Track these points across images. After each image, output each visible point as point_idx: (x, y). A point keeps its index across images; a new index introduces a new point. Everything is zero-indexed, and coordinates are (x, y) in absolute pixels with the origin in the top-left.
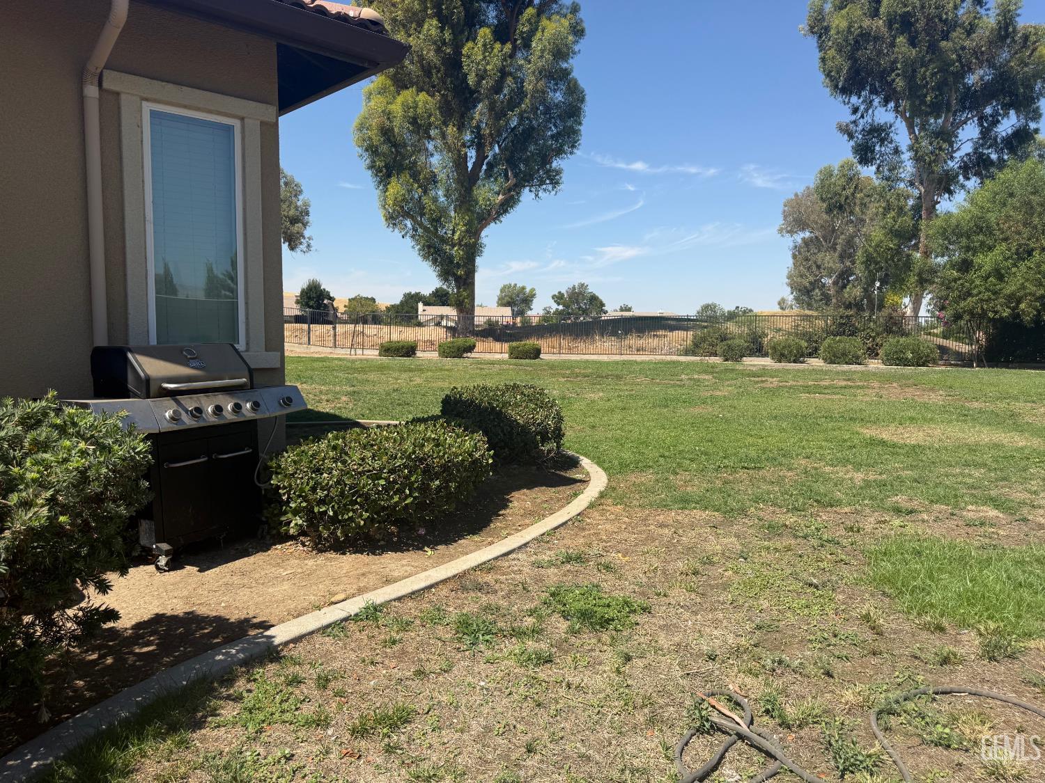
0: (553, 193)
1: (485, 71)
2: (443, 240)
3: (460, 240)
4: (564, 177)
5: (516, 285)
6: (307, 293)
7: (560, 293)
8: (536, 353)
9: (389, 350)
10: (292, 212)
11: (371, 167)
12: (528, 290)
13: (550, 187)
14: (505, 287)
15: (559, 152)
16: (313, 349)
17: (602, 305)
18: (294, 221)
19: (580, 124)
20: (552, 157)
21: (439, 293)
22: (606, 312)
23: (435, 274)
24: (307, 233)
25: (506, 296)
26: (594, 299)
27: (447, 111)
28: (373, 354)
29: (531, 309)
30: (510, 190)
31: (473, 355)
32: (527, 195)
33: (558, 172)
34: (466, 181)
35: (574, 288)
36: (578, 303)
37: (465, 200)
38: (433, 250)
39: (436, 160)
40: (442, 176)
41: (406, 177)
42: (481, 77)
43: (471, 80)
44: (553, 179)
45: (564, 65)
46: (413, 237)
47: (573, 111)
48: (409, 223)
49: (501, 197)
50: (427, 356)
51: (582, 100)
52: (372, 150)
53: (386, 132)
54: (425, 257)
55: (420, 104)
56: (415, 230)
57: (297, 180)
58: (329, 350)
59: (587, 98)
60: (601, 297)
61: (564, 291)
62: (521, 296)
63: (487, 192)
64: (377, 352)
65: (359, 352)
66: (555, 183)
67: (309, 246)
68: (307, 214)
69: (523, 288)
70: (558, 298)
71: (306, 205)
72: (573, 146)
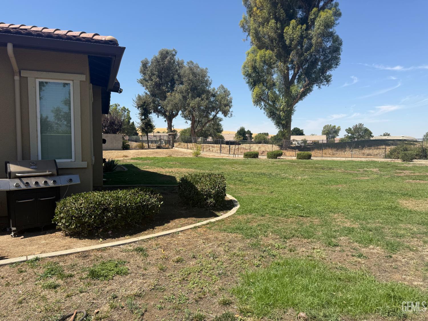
0: (327, 85)
1: (293, 37)
2: (277, 109)
3: (283, 109)
4: (333, 78)
5: (331, 125)
6: (239, 132)
7: (349, 128)
8: (309, 157)
9: (247, 155)
10: (225, 102)
11: (248, 83)
12: (337, 127)
13: (326, 83)
14: (326, 126)
15: (330, 67)
16: (222, 155)
17: (371, 133)
18: (226, 105)
19: (340, 54)
20: (326, 70)
21: (295, 130)
22: (373, 137)
23: (273, 123)
24: (231, 110)
25: (326, 130)
26: (366, 130)
27: (279, 56)
28: (241, 157)
29: (338, 136)
30: (306, 86)
31: (282, 157)
32: (315, 87)
33: (330, 76)
34: (288, 84)
35: (356, 126)
36: (358, 132)
37: (287, 92)
38: (272, 114)
39: (275, 76)
40: (277, 83)
41: (261, 85)
42: (292, 40)
43: (287, 42)
44: (328, 80)
45: (331, 30)
46: (264, 109)
47: (336, 49)
48: (263, 103)
49: (302, 89)
50: (263, 157)
51: (341, 44)
52: (249, 76)
53: (254, 68)
54: (269, 117)
55: (267, 55)
56: (265, 106)
57: (228, 90)
58: (227, 155)
59: (343, 43)
60: (370, 130)
61: (351, 127)
62: (333, 130)
63: (297, 88)
64: (243, 156)
65: (237, 156)
66: (328, 81)
67: (231, 115)
68: (231, 102)
69: (335, 126)
70: (349, 130)
71: (231, 99)
72: (337, 65)
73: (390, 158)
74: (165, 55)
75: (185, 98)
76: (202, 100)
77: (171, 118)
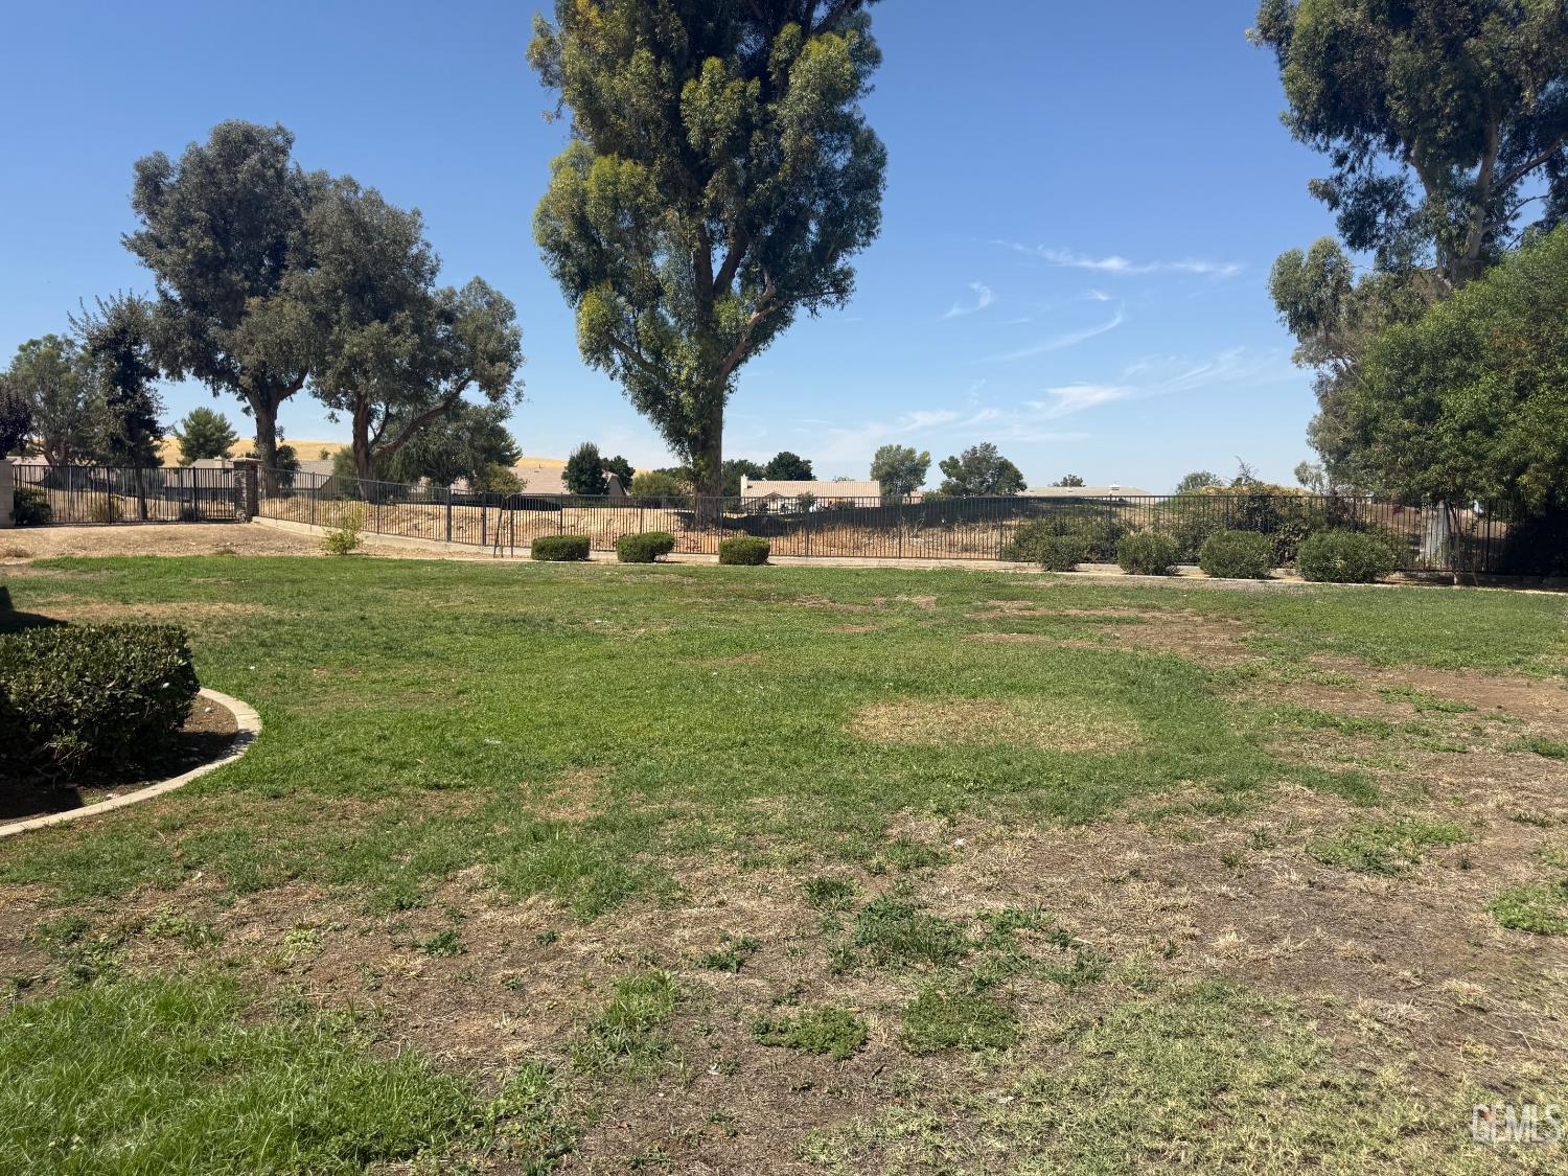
0: (839, 306)
1: (713, 122)
2: (672, 384)
3: (689, 380)
4: (858, 280)
5: (899, 447)
6: (578, 464)
7: (952, 458)
8: (761, 556)
9: (543, 550)
10: (492, 345)
11: (560, 275)
12: (918, 455)
13: (833, 298)
14: (883, 450)
15: (846, 243)
16: (454, 547)
17: (1019, 476)
18: (493, 359)
19: (879, 199)
20: (835, 251)
22: (1023, 487)
23: (659, 433)
24: (517, 375)
25: (884, 464)
26: (1005, 467)
27: (670, 185)
28: (524, 554)
29: (923, 484)
30: (767, 305)
31: (671, 557)
32: (800, 312)
33: (848, 274)
34: (709, 292)
35: (974, 449)
36: (981, 475)
37: (705, 323)
38: (653, 397)
39: (660, 261)
40: (669, 289)
41: (607, 290)
42: (708, 131)
43: (694, 137)
44: (841, 285)
45: (846, 109)
46: (624, 378)
47: (866, 179)
48: (617, 356)
49: (755, 315)
50: (604, 558)
51: (880, 162)
52: (561, 249)
53: (582, 223)
55: (624, 177)
56: (628, 368)
57: (507, 296)
58: (475, 549)
59: (889, 159)
60: (1016, 466)
61: (958, 456)
62: (907, 463)
63: (738, 309)
64: (528, 552)
65: (507, 551)
66: (841, 291)
67: (519, 395)
68: (517, 347)
69: (911, 452)
70: (950, 466)
71: (516, 334)
72: (869, 234)
73: (1015, 558)
74: (237, 144)
75: (323, 320)
76: (396, 331)
77: (269, 399)
